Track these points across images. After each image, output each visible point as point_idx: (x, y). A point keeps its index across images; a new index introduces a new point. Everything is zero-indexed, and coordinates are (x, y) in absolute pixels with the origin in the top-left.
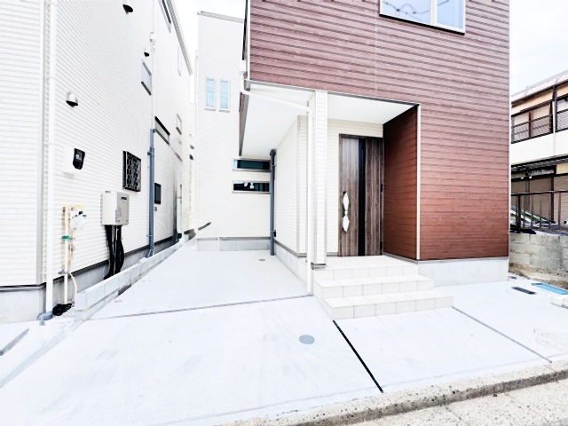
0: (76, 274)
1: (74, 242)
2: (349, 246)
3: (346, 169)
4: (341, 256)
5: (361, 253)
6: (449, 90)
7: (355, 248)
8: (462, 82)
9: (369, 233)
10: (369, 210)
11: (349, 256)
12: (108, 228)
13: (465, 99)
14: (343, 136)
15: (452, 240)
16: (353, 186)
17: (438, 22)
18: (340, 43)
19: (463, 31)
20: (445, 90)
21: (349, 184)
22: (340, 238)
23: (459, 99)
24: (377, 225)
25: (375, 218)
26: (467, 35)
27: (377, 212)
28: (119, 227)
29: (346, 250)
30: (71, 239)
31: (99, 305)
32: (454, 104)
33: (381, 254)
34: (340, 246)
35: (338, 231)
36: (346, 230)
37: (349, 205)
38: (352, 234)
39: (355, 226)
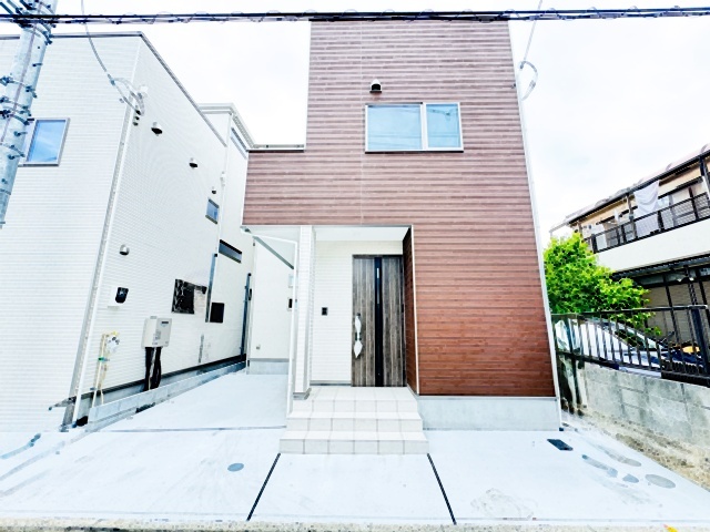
0: (106, 392)
1: (108, 364)
2: (364, 374)
3: (360, 289)
4: (354, 386)
5: (379, 383)
6: (448, 207)
7: (370, 377)
8: (465, 197)
9: (388, 360)
10: (388, 333)
11: (365, 385)
12: (149, 350)
13: (469, 214)
14: (356, 257)
15: (465, 373)
16: (368, 308)
17: (429, 146)
18: (325, 183)
19: (461, 149)
20: (442, 208)
21: (364, 306)
22: (353, 364)
23: (462, 214)
24: (399, 352)
25: (395, 342)
26: (466, 152)
27: (398, 337)
28: (159, 349)
29: (360, 379)
30: (106, 360)
31: (111, 420)
32: (455, 220)
33: (404, 386)
34: (354, 374)
35: (350, 357)
36: (357, 355)
37: (363, 328)
38: (368, 361)
39: (370, 352)
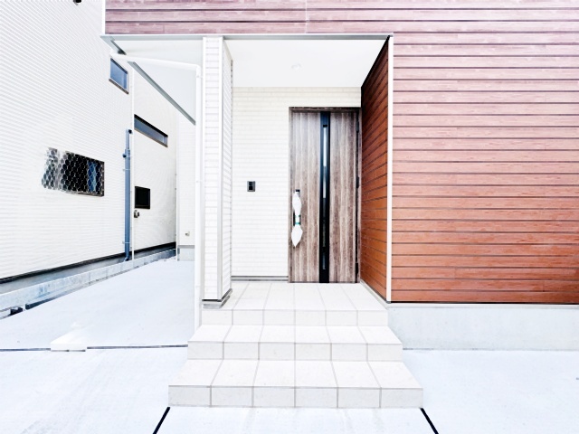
2: (305, 268)
3: (299, 157)
4: (292, 282)
7: (314, 272)
9: (336, 250)
10: (337, 215)
11: (305, 281)
14: (295, 111)
16: (310, 181)
21: (305, 179)
24: (351, 239)
25: (346, 227)
29: (299, 274)
33: (357, 282)
35: (287, 246)
36: (295, 244)
37: (304, 208)
38: (309, 251)
39: (313, 239)
